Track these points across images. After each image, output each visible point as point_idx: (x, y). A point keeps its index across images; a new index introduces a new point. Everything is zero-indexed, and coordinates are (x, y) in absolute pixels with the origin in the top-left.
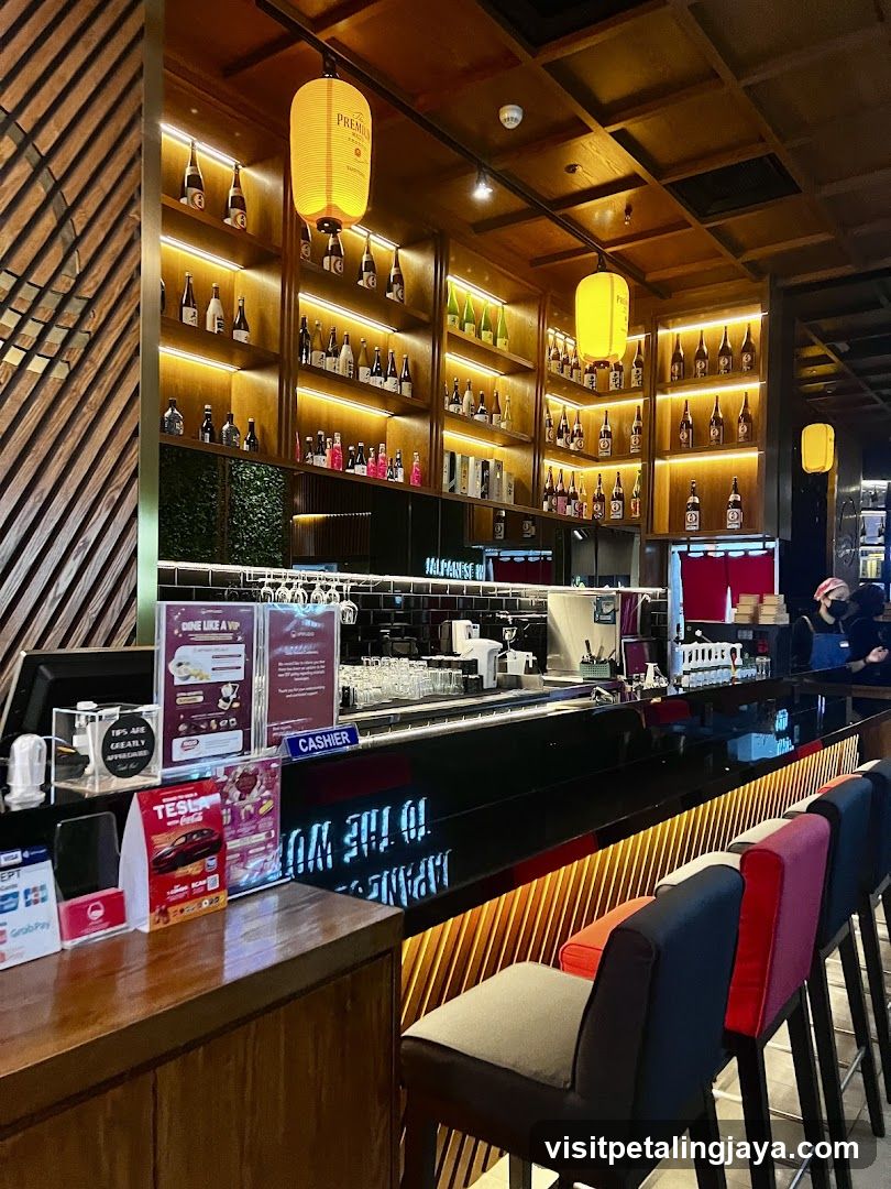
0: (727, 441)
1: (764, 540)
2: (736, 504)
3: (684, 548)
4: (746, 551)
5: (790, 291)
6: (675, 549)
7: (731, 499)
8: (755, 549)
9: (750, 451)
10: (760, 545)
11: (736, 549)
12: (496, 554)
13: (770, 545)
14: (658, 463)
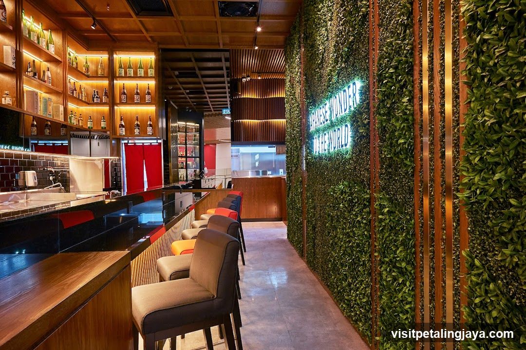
0: (142, 102)
1: (157, 139)
2: (151, 125)
3: (126, 142)
4: (151, 143)
5: (164, 50)
6: (123, 142)
7: (148, 123)
8: (154, 142)
9: (152, 106)
10: (155, 141)
11: (147, 142)
12: (36, 142)
13: (159, 141)
14: (116, 107)
